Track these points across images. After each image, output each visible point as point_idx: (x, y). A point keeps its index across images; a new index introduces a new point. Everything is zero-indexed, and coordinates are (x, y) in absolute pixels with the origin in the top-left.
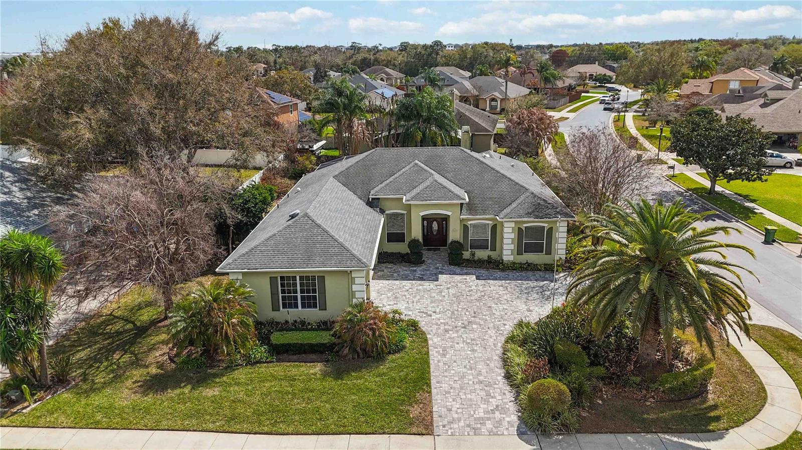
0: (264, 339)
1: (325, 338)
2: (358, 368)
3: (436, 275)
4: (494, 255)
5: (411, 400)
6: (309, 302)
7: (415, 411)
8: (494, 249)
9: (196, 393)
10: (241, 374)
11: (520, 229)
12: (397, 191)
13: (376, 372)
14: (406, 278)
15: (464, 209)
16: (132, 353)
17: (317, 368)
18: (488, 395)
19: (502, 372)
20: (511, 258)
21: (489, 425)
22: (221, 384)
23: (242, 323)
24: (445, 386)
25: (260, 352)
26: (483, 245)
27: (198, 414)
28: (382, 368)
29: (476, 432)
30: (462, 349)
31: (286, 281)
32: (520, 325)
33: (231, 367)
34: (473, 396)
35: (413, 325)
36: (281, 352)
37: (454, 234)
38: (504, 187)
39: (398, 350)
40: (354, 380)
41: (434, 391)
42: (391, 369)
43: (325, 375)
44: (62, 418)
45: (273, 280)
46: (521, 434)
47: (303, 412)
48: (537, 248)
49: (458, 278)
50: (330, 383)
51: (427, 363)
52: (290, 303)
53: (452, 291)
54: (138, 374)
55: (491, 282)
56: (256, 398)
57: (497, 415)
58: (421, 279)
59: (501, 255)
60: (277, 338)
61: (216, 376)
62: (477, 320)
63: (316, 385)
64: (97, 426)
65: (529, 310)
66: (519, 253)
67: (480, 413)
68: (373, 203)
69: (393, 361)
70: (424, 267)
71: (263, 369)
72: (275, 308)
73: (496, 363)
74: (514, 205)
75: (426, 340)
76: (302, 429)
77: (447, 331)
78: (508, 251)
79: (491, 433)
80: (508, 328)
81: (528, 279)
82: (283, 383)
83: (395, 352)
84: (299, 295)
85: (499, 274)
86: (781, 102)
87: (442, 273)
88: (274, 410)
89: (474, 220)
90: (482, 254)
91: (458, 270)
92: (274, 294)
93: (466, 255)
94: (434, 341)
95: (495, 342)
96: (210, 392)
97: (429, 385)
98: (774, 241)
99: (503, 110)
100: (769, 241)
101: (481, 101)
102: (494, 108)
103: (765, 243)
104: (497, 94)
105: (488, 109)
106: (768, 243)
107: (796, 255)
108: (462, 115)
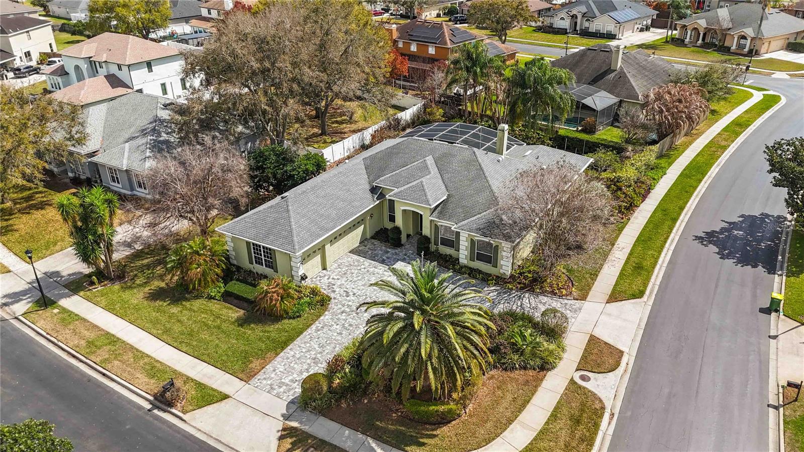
3: (398, 261)
5: (261, 355)
6: (269, 265)
7: (254, 364)
8: (457, 249)
10: (198, 303)
11: (472, 240)
14: (373, 257)
15: (436, 212)
18: (308, 369)
20: (465, 262)
21: (282, 389)
24: (291, 354)
25: (215, 291)
26: (450, 243)
29: (272, 390)
30: (335, 330)
31: (257, 247)
34: (297, 367)
35: (324, 301)
40: (247, 329)
43: (238, 320)
45: (248, 244)
46: (292, 403)
47: (201, 341)
48: (487, 259)
50: (234, 326)
51: (301, 332)
52: (259, 261)
54: (154, 285)
56: (190, 322)
58: (383, 261)
59: (458, 256)
61: (187, 299)
63: (225, 325)
66: (472, 259)
67: (287, 380)
68: (375, 191)
69: (283, 324)
70: (398, 250)
72: (251, 262)
75: (320, 315)
78: (463, 254)
79: (277, 396)
82: (212, 317)
83: (291, 318)
84: (263, 258)
87: (403, 260)
88: (190, 334)
89: (439, 222)
92: (250, 253)
93: (432, 248)
96: (174, 310)
97: (283, 349)
98: (777, 311)
99: (751, 51)
100: (773, 308)
101: (728, 38)
102: (740, 46)
103: (762, 310)
104: (749, 32)
105: (734, 47)
106: (767, 311)
107: (773, 333)
108: (622, 76)
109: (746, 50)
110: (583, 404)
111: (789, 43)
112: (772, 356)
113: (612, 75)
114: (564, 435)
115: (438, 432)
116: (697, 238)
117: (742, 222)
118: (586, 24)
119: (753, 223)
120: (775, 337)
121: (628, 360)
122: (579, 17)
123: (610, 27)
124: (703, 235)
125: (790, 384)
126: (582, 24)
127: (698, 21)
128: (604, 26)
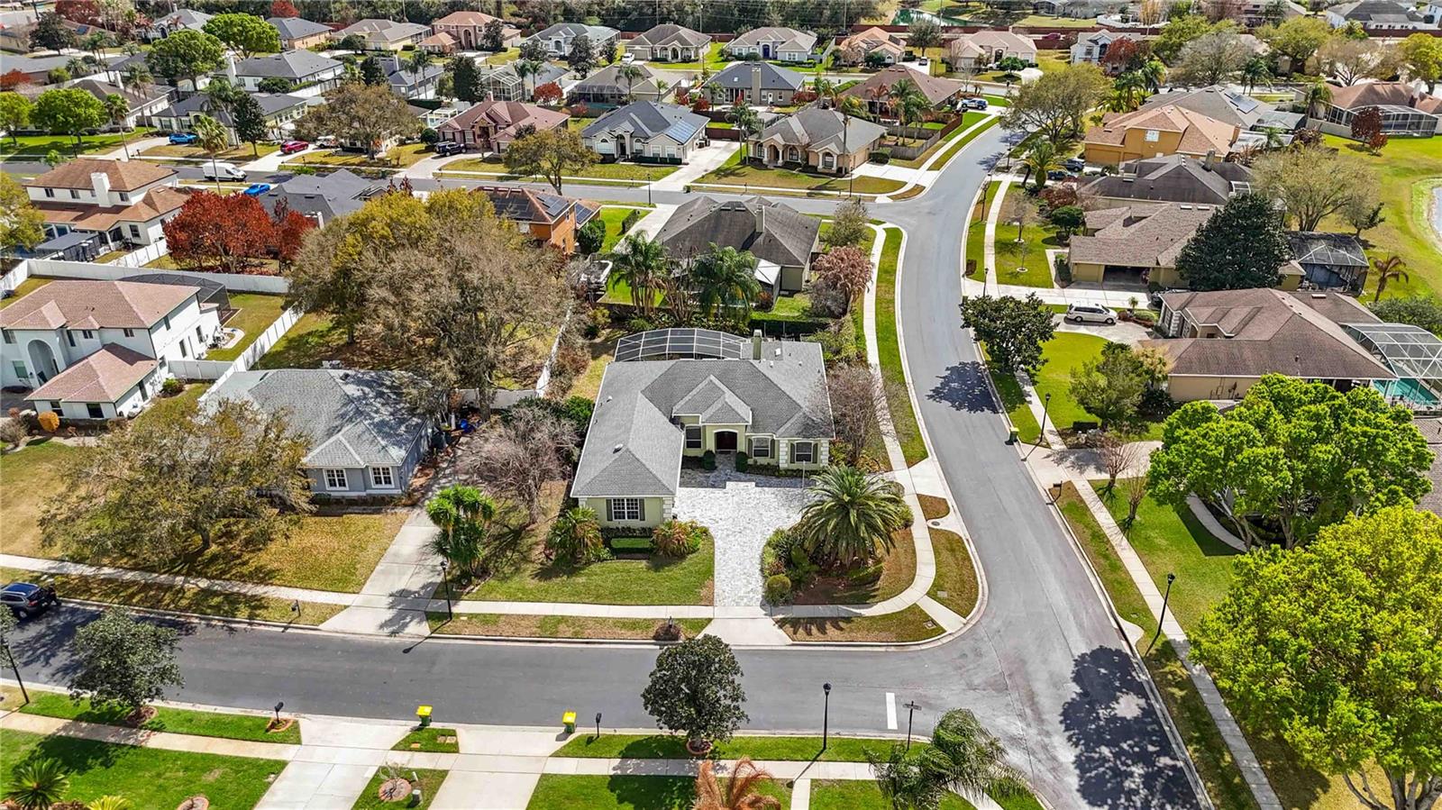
0: (607, 543)
1: (645, 543)
2: (668, 564)
3: (725, 481)
4: (772, 462)
5: (702, 586)
6: (633, 516)
7: (704, 592)
8: (773, 457)
9: (571, 580)
10: (595, 567)
11: (792, 445)
12: (695, 410)
13: (680, 566)
14: (701, 485)
15: (749, 428)
16: (518, 551)
17: (644, 564)
18: (748, 581)
19: (759, 567)
20: (786, 466)
21: (745, 600)
22: (585, 575)
23: (595, 536)
24: (723, 577)
25: (605, 553)
26: (763, 453)
27: (578, 594)
28: (684, 564)
29: (738, 604)
30: (737, 550)
31: (619, 502)
32: (776, 533)
33: (589, 563)
34: (739, 583)
35: (705, 532)
36: (619, 553)
37: (742, 446)
38: (783, 405)
39: (694, 552)
40: (666, 572)
41: (716, 580)
42: (691, 565)
43: (649, 568)
44: (499, 596)
45: (608, 501)
46: (762, 606)
47: (638, 592)
48: (807, 458)
49: (742, 484)
50: (652, 574)
51: (712, 560)
52: (620, 516)
53: (736, 499)
54: (530, 568)
55: (766, 489)
56: (609, 584)
57: (751, 595)
58: (713, 486)
59: (778, 462)
60: (616, 543)
61: (580, 569)
62: (750, 526)
63: (643, 575)
64: (521, 600)
65: (789, 517)
66: (792, 462)
67: (741, 594)
68: (674, 421)
69: (691, 559)
70: (716, 473)
71: (609, 564)
72: (610, 519)
73: (757, 561)
74: (788, 425)
75: (713, 544)
76: (640, 603)
77: (728, 535)
78: (783, 459)
79: (746, 605)
80: (770, 534)
81: (795, 487)
82: (624, 574)
83: (692, 552)
84: (626, 511)
85: (774, 480)
86: (1143, 222)
87: (729, 480)
88: (622, 592)
89: (754, 436)
90: (762, 461)
91: (742, 476)
92: (609, 510)
93: (750, 461)
94: (718, 543)
95: (759, 543)
96: (581, 580)
97: (713, 576)
98: (1016, 441)
99: (840, 170)
100: (1012, 440)
101: (811, 155)
102: (828, 165)
103: (1008, 443)
104: (833, 148)
105: (820, 167)
106: (1010, 442)
107: (1023, 457)
108: (771, 239)
109: (835, 168)
110: (948, 539)
111: (870, 154)
112: (1031, 473)
113: (761, 239)
114: (951, 560)
115: (877, 587)
116: (931, 397)
117: (951, 374)
118: (638, 146)
119: (959, 372)
120: (1025, 460)
121: (951, 502)
122: (627, 137)
123: (671, 150)
124: (931, 393)
125: (1055, 486)
126: (633, 146)
127: (774, 137)
128: (663, 149)
